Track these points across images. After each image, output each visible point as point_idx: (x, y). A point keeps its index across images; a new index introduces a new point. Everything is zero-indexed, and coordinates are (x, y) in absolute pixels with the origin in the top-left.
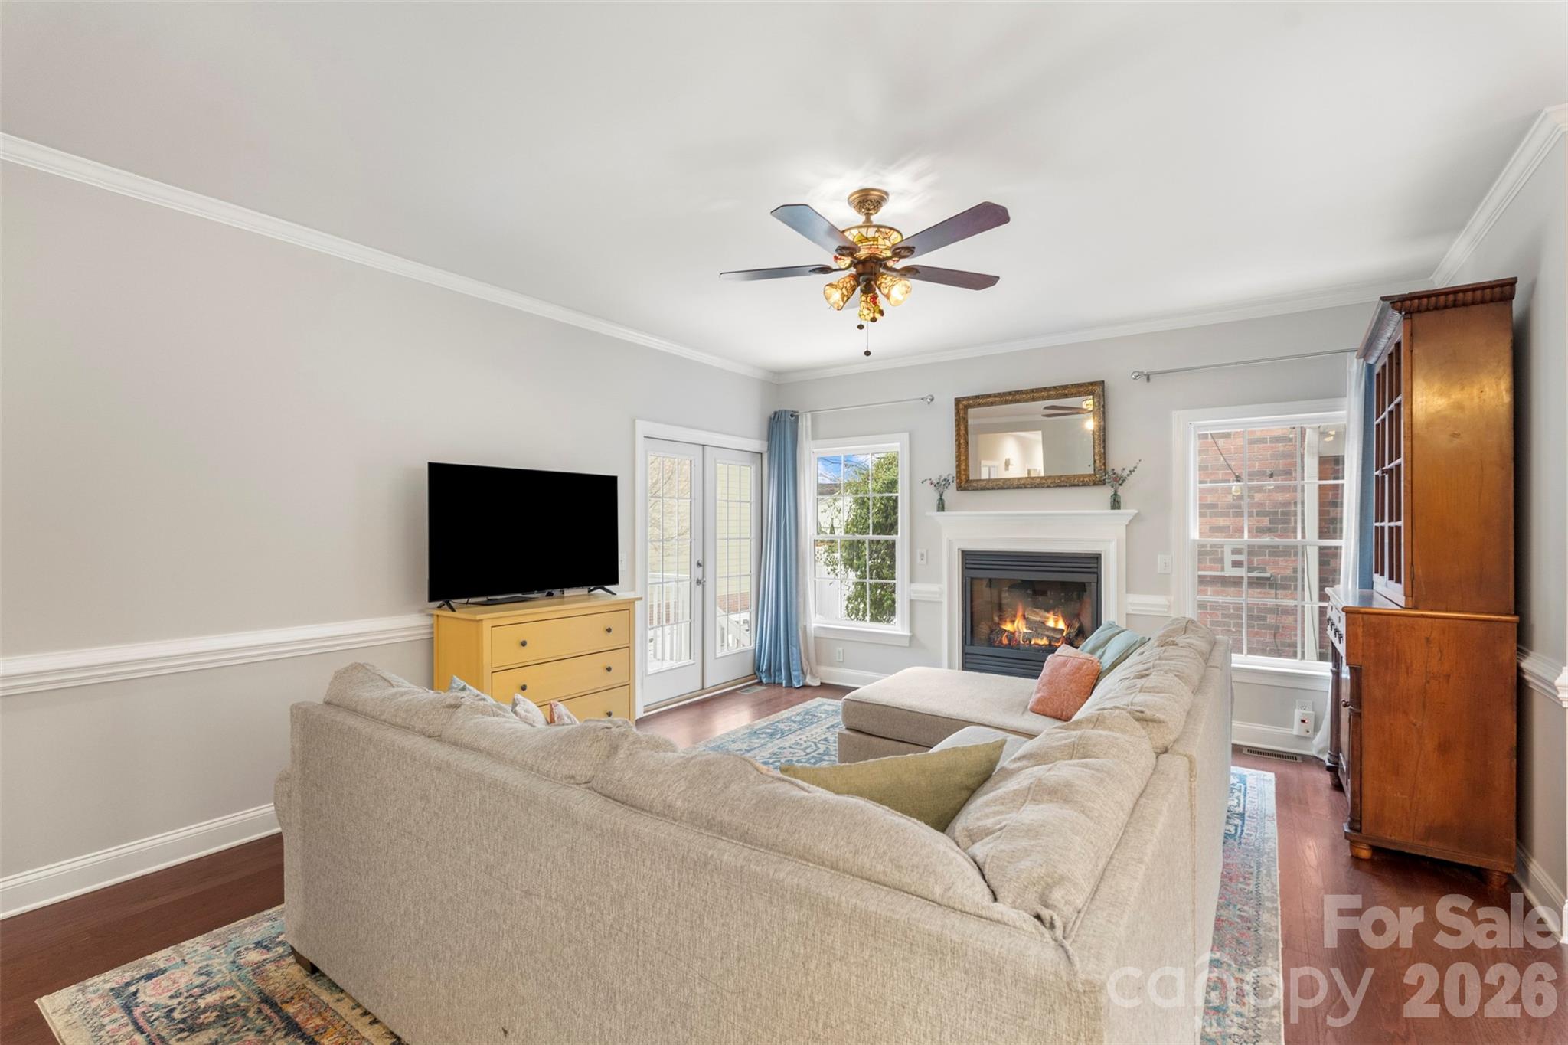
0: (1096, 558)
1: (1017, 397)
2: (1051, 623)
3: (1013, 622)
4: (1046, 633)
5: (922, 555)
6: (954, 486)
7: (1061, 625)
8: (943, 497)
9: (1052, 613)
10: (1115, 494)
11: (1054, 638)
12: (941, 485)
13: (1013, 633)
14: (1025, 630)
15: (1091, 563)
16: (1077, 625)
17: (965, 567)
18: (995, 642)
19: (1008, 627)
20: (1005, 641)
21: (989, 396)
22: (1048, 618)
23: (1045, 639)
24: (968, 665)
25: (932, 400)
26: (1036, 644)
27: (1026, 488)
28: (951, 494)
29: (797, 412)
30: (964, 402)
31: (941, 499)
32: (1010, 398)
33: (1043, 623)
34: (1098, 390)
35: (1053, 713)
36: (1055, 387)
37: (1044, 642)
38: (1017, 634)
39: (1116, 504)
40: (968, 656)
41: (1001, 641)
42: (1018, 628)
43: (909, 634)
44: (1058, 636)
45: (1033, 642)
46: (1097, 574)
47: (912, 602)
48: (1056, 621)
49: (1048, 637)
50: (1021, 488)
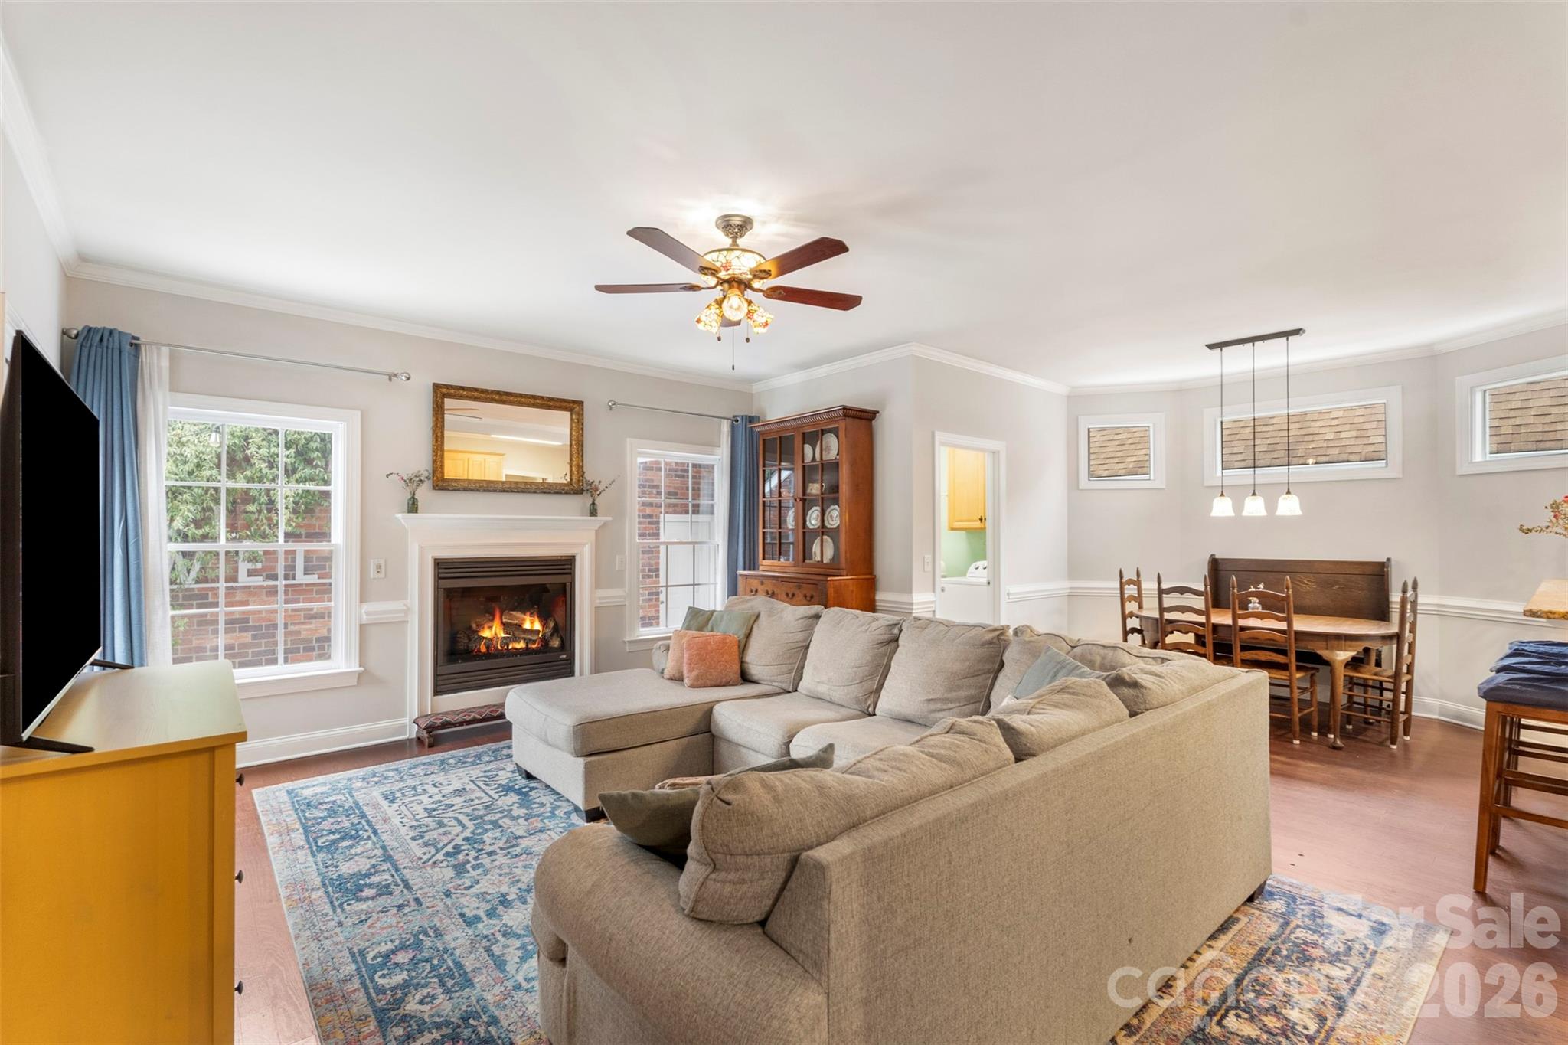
0: (570, 561)
1: (504, 398)
2: (527, 626)
3: (490, 628)
4: (523, 636)
5: (379, 567)
6: (427, 484)
7: (537, 626)
8: (416, 497)
9: (528, 614)
10: (593, 503)
11: (530, 640)
12: (413, 481)
13: (491, 640)
14: (503, 635)
15: (565, 566)
16: (552, 624)
17: (438, 577)
18: (473, 651)
19: (486, 633)
20: (483, 649)
21: (476, 390)
22: (524, 620)
23: (522, 641)
24: (439, 689)
25: (408, 379)
26: (514, 649)
27: (512, 492)
28: (424, 493)
29: (138, 339)
30: (444, 390)
31: (413, 498)
32: (497, 397)
33: (519, 626)
34: (577, 409)
35: (713, 683)
36: (542, 397)
37: (521, 645)
38: (495, 640)
39: (593, 512)
40: (440, 678)
41: (479, 651)
42: (496, 634)
43: (357, 668)
44: (534, 638)
45: (510, 647)
46: (571, 573)
47: (361, 626)
48: (532, 623)
49: (525, 639)
50: (507, 492)
